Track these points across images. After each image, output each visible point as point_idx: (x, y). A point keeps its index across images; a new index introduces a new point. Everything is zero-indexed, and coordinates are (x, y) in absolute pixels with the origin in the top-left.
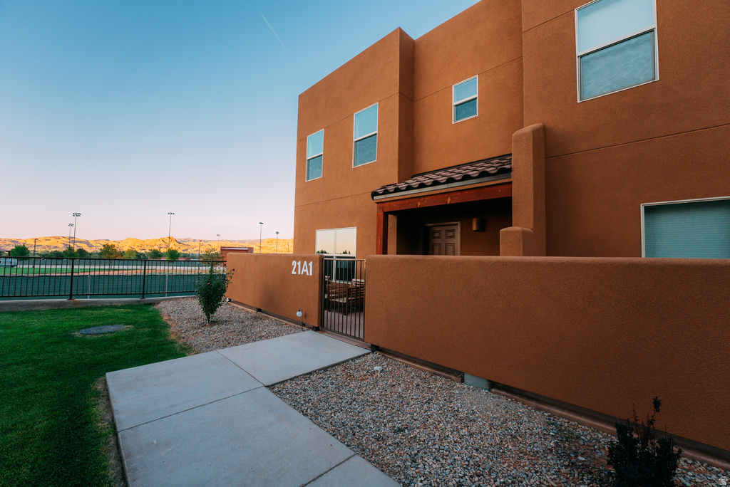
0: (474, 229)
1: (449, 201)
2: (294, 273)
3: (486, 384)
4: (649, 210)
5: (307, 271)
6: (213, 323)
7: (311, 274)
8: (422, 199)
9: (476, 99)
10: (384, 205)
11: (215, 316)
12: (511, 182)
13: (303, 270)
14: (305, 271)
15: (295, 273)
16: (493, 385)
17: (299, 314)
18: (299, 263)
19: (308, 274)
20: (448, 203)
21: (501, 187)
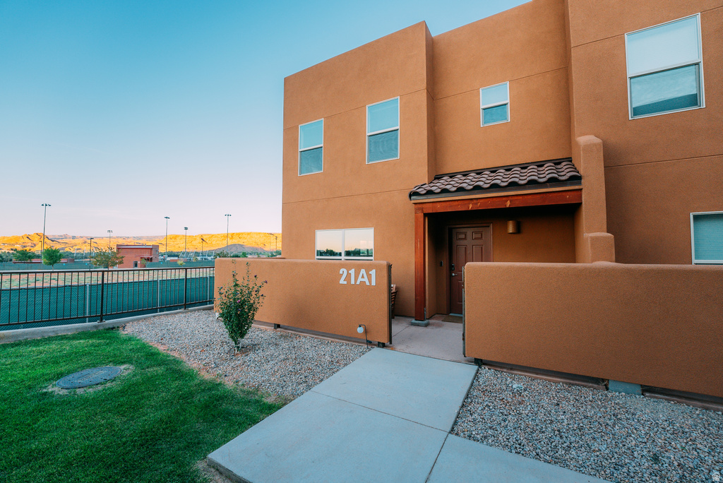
0: (511, 232)
1: (508, 204)
2: (342, 281)
3: (639, 390)
4: (696, 218)
5: (366, 279)
6: (244, 350)
7: (373, 283)
8: (475, 201)
9: (506, 104)
10: (424, 206)
11: (245, 341)
12: (581, 190)
13: (360, 279)
14: (363, 280)
15: (345, 283)
16: (647, 390)
17: (360, 330)
18: (352, 272)
19: (368, 283)
20: (508, 206)
21: (569, 193)
